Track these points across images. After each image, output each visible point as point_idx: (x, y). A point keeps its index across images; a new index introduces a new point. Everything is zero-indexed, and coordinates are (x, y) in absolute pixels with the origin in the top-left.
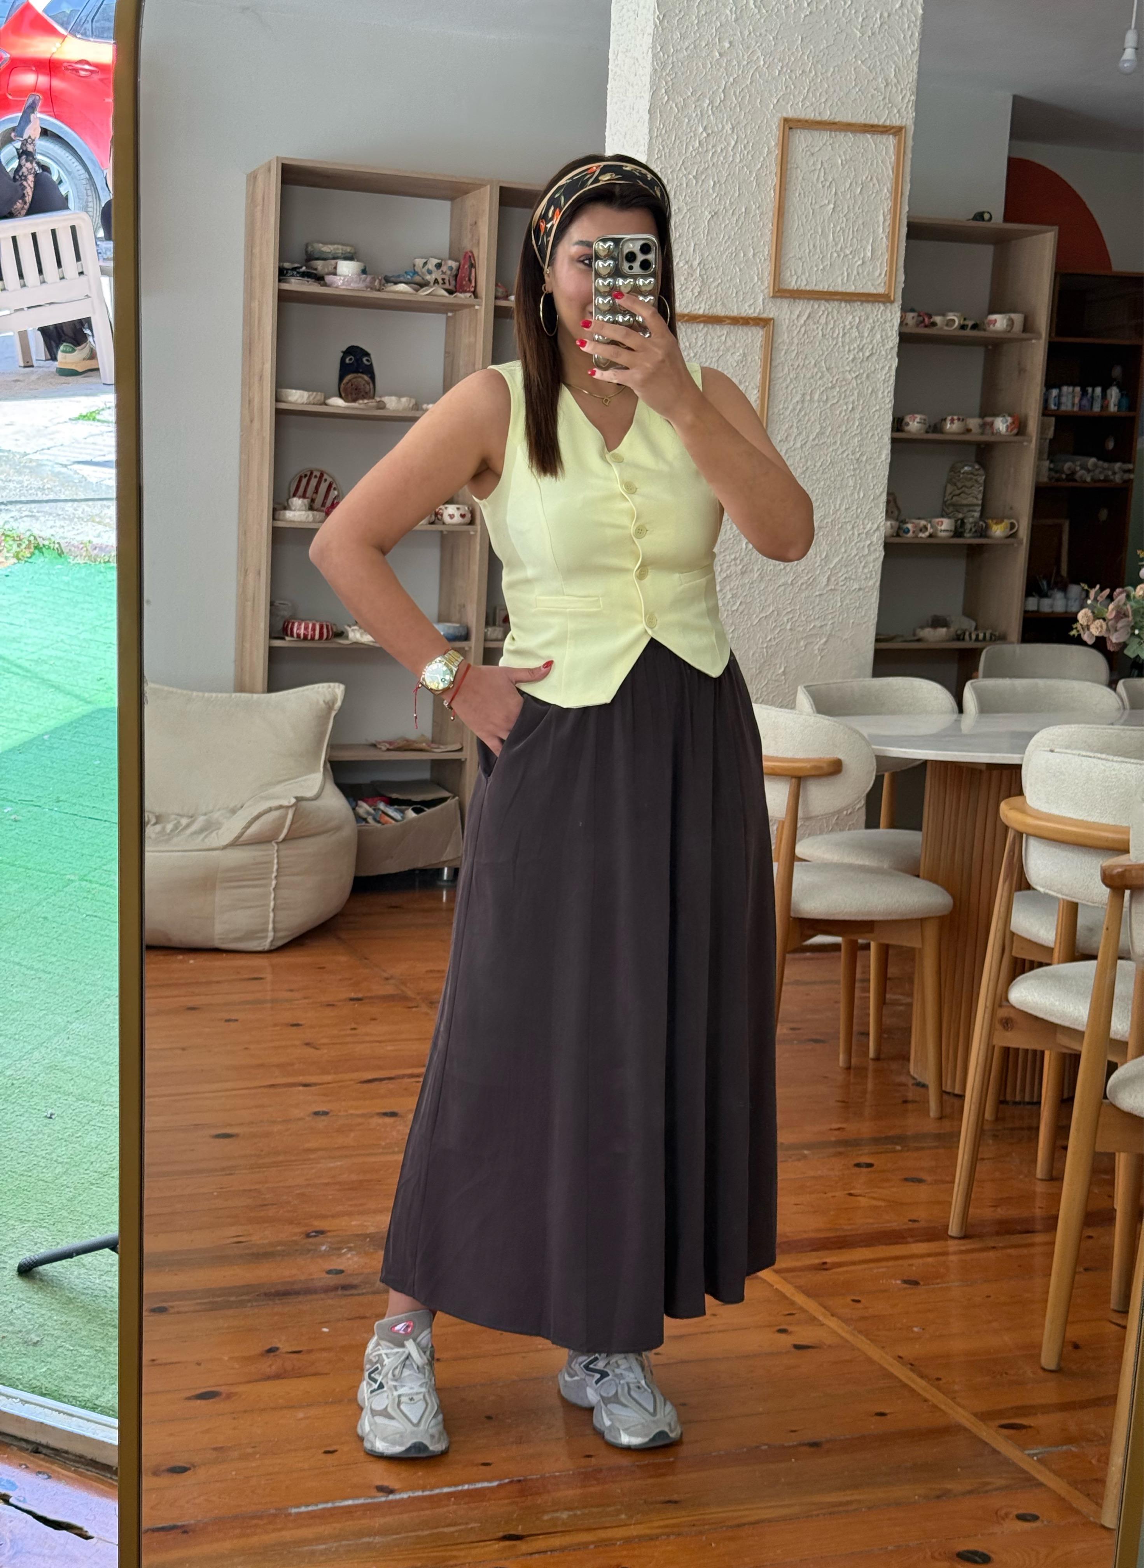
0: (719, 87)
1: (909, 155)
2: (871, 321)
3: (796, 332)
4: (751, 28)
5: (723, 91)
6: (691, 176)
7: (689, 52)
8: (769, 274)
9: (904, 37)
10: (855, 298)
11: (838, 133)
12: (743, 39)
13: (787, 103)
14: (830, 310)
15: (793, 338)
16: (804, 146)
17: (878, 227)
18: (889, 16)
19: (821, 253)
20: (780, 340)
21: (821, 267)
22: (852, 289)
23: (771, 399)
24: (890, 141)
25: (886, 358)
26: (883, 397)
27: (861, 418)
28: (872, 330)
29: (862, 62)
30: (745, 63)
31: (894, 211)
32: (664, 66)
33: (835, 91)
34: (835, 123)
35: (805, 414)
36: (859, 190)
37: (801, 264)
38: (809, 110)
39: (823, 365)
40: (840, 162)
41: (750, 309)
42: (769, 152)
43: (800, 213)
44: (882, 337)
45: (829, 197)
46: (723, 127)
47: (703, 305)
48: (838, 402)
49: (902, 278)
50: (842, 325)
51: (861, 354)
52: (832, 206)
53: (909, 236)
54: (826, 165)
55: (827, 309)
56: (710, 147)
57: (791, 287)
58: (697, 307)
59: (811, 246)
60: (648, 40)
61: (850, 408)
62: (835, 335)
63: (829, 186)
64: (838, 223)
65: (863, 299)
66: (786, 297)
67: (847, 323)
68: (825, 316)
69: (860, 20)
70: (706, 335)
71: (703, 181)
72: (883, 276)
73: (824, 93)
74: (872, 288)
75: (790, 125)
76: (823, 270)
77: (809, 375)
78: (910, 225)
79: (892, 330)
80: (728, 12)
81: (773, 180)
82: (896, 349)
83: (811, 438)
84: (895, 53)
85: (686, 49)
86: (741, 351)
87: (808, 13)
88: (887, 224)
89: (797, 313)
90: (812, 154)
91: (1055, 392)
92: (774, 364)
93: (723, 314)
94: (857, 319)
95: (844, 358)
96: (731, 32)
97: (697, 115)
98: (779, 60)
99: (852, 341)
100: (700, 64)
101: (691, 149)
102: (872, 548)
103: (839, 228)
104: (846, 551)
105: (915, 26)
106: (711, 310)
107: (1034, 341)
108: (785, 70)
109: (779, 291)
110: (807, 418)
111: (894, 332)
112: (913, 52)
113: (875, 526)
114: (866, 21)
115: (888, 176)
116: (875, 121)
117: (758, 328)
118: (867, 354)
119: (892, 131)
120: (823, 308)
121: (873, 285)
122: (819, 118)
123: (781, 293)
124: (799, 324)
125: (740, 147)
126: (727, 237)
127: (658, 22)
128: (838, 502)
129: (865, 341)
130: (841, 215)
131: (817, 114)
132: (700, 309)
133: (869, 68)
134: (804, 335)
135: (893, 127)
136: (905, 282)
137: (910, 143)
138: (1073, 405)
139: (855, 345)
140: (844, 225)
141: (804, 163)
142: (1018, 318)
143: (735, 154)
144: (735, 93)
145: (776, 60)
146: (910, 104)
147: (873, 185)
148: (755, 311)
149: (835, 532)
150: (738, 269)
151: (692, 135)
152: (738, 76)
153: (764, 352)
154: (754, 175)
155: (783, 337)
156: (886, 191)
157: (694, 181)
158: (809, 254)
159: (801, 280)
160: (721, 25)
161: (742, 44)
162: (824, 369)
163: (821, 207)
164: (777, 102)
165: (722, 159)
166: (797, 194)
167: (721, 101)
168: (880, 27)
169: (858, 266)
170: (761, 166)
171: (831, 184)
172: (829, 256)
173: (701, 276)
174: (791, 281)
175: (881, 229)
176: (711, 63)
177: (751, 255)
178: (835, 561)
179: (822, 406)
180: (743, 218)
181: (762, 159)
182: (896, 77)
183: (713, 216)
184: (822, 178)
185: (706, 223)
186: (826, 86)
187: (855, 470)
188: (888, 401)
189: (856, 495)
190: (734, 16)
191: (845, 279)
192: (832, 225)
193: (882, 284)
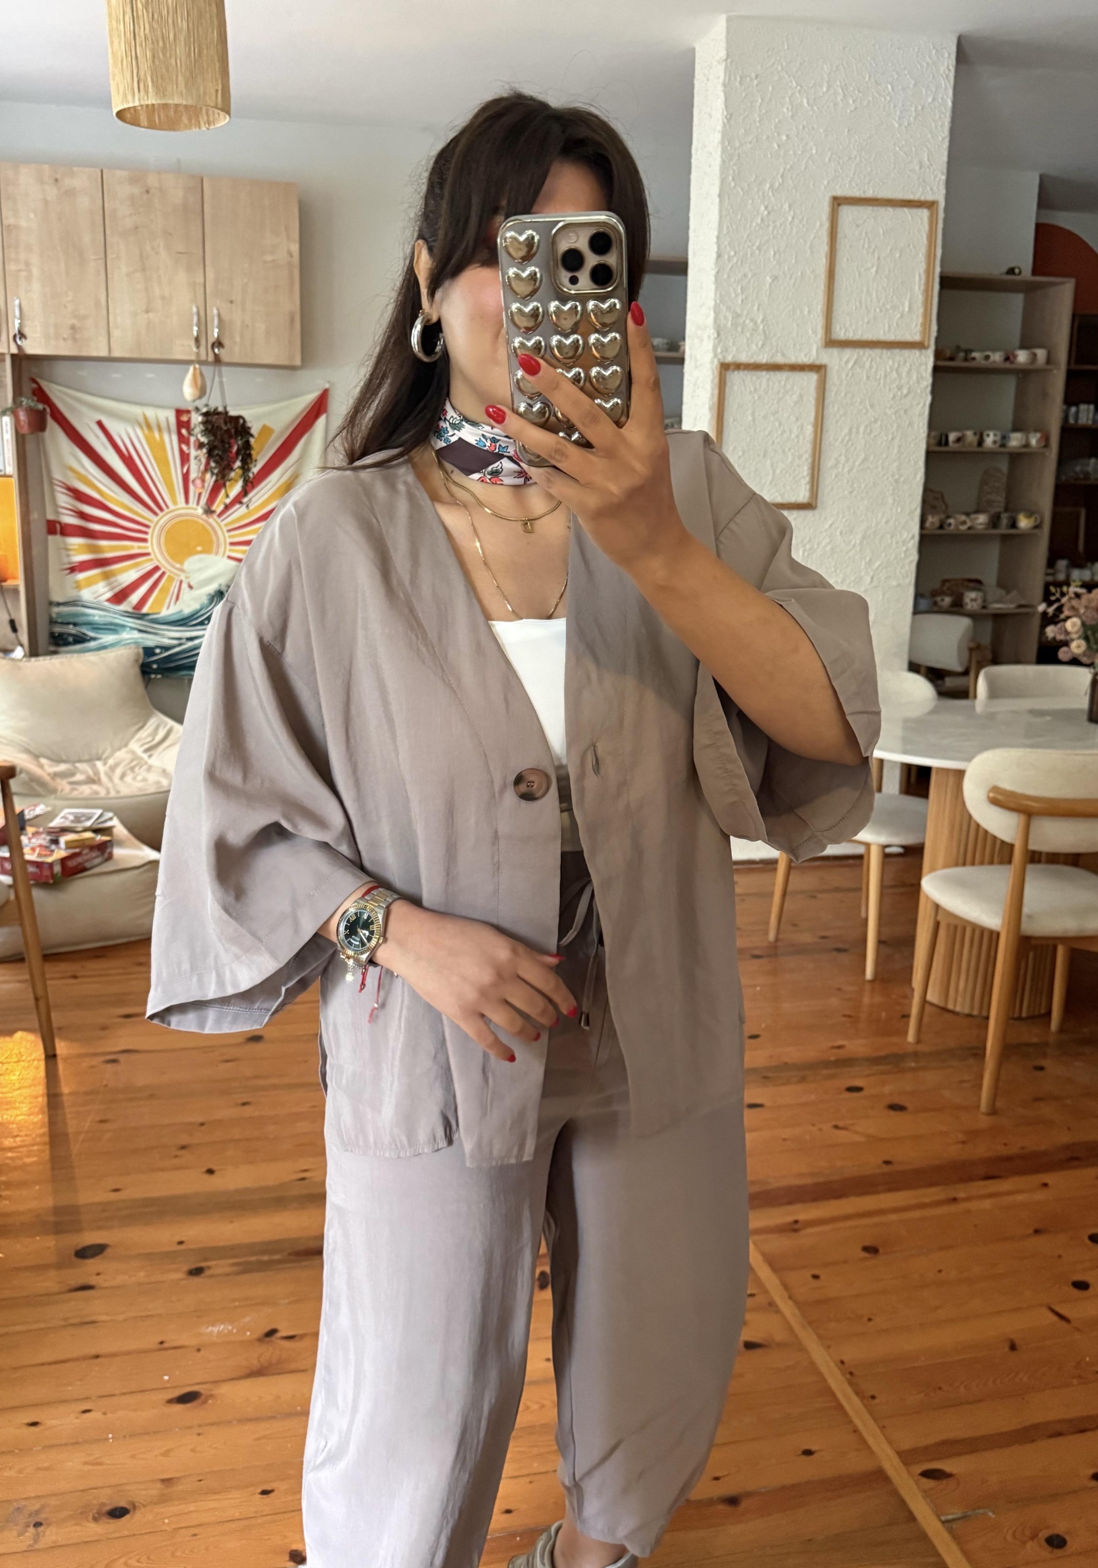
0: (778, 173)
1: (940, 226)
2: (908, 364)
3: (844, 376)
4: (805, 123)
5: (782, 176)
6: (755, 248)
7: (752, 145)
8: (822, 328)
9: (936, 127)
10: (895, 346)
11: (879, 208)
12: (798, 133)
13: (836, 185)
14: (873, 356)
15: (842, 381)
16: (850, 219)
17: (915, 285)
18: (923, 109)
19: (866, 308)
20: (831, 384)
21: (866, 321)
22: (891, 337)
23: (824, 432)
24: (925, 213)
25: (921, 396)
26: (918, 429)
27: (899, 446)
28: (909, 372)
29: (900, 149)
30: (800, 152)
31: (929, 271)
32: (731, 157)
33: (877, 173)
34: (877, 200)
35: (852, 444)
36: (898, 255)
37: (848, 318)
38: (854, 190)
39: (867, 402)
40: (881, 232)
41: (805, 357)
42: (821, 225)
43: (847, 275)
44: (917, 378)
45: (873, 262)
46: (782, 206)
47: (766, 355)
48: (879, 434)
49: (934, 328)
50: (883, 369)
51: (899, 393)
52: (874, 269)
54: (869, 235)
55: (870, 356)
56: (771, 223)
57: (840, 338)
58: (761, 358)
59: (858, 304)
60: (718, 137)
61: (890, 437)
62: (878, 377)
63: (873, 253)
64: (880, 282)
65: (902, 346)
66: (836, 347)
67: (888, 367)
68: (869, 361)
69: (898, 113)
70: (768, 380)
71: (765, 251)
72: (919, 326)
73: (867, 175)
74: (910, 337)
75: (838, 202)
76: (868, 322)
77: (855, 412)
79: (926, 372)
80: (785, 110)
81: (824, 248)
82: (930, 389)
84: (928, 141)
85: (750, 143)
86: (798, 393)
87: (853, 109)
88: (922, 282)
89: (845, 359)
90: (858, 226)
91: (1073, 409)
92: (826, 402)
93: (782, 362)
94: (896, 364)
95: (886, 396)
96: (788, 127)
97: (759, 197)
98: (829, 149)
99: (892, 382)
100: (762, 155)
101: (754, 224)
102: (908, 552)
103: (880, 288)
104: (886, 556)
105: (945, 116)
106: (772, 359)
107: (1055, 372)
108: (834, 156)
109: (831, 341)
110: (853, 448)
111: (928, 374)
112: (943, 139)
113: (911, 534)
114: (903, 115)
115: (923, 244)
116: (910, 197)
117: (812, 373)
118: (905, 391)
119: (925, 205)
120: (868, 355)
121: (910, 334)
122: (863, 196)
123: (831, 343)
124: (846, 369)
125: (796, 221)
126: (785, 298)
127: (726, 121)
129: (903, 381)
130: (883, 276)
131: (862, 193)
132: (763, 359)
133: (906, 154)
134: (851, 378)
135: (926, 202)
136: (937, 331)
137: (941, 215)
138: (1088, 419)
139: (894, 386)
140: (885, 284)
141: (851, 233)
142: (1041, 354)
143: (792, 228)
144: (792, 178)
145: (826, 149)
146: (941, 183)
147: (911, 251)
148: (810, 359)
149: (877, 541)
150: (795, 325)
151: (755, 213)
152: (794, 163)
153: (818, 393)
154: (808, 245)
155: (833, 378)
156: (920, 255)
157: (757, 252)
158: (856, 309)
159: (849, 332)
160: (779, 122)
161: (797, 136)
162: (868, 407)
163: (866, 270)
164: (828, 183)
165: (780, 232)
166: (845, 260)
167: (780, 185)
168: (915, 118)
169: (899, 318)
170: (815, 237)
171: (874, 250)
172: (872, 311)
173: (764, 331)
174: (840, 333)
175: (917, 287)
176: (771, 154)
177: (806, 312)
178: (877, 564)
179: (866, 436)
180: (798, 281)
181: (815, 231)
182: (929, 160)
183: (773, 280)
184: (866, 246)
185: (768, 286)
186: (869, 169)
187: (894, 489)
188: (922, 431)
189: (894, 510)
190: (790, 114)
191: (887, 329)
192: (875, 285)
193: (918, 334)
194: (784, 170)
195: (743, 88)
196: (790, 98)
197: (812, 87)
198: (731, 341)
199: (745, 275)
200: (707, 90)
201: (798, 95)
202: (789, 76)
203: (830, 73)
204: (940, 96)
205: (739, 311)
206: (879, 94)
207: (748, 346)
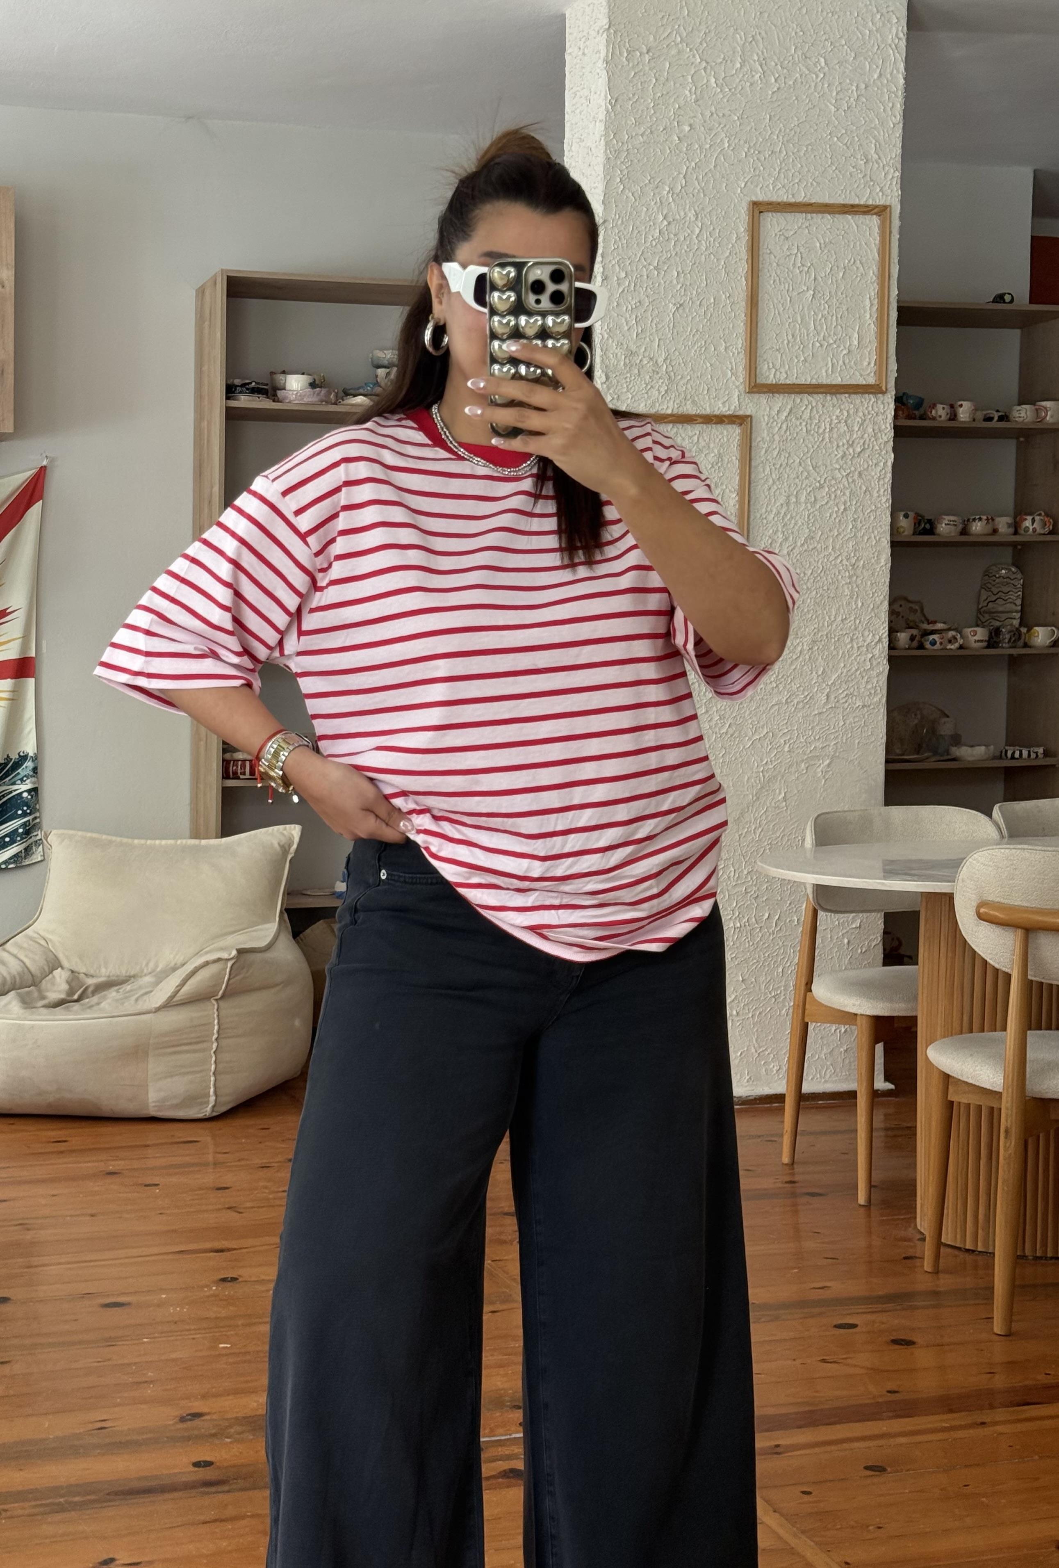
0: (680, 173)
1: (896, 236)
2: (861, 414)
3: (776, 430)
4: (713, 108)
5: (685, 176)
6: (652, 267)
7: (645, 137)
8: (745, 369)
9: (885, 110)
10: (842, 390)
11: (815, 215)
12: (705, 122)
13: (757, 186)
14: (814, 404)
15: (774, 435)
16: (777, 230)
17: (865, 312)
18: (866, 88)
19: (802, 343)
20: (759, 439)
21: (803, 358)
22: (838, 381)
23: (752, 503)
24: (874, 221)
25: (880, 454)
26: (879, 497)
27: (855, 520)
28: (862, 424)
29: (838, 139)
30: (708, 146)
31: (882, 296)
32: (618, 153)
33: (809, 171)
34: (811, 205)
35: (792, 517)
36: (841, 275)
37: (779, 357)
38: (781, 192)
39: (810, 463)
40: (818, 245)
41: (724, 406)
42: (738, 238)
43: (776, 301)
44: (874, 431)
45: (808, 284)
46: (685, 214)
47: (671, 404)
48: (828, 503)
49: (893, 366)
50: (828, 419)
52: (812, 293)
53: (900, 322)
54: (802, 249)
55: (810, 403)
56: (672, 236)
57: (769, 382)
58: (665, 407)
59: (790, 337)
60: (600, 128)
61: (842, 510)
62: (821, 431)
63: (808, 272)
64: (819, 310)
65: (851, 391)
66: (764, 393)
67: (834, 417)
68: (809, 411)
69: (834, 94)
71: (665, 272)
72: (872, 365)
73: (797, 173)
74: (861, 379)
75: (759, 208)
76: (805, 360)
77: (793, 476)
78: (900, 309)
79: (885, 423)
81: (743, 267)
82: (892, 443)
83: (799, 544)
84: (875, 128)
85: (643, 135)
86: (716, 451)
87: (776, 89)
88: (875, 308)
89: (777, 408)
90: (787, 239)
92: (753, 464)
93: (694, 413)
94: (845, 414)
95: (833, 456)
96: (692, 115)
97: (656, 203)
98: (746, 142)
99: (840, 436)
100: (658, 150)
102: (875, 663)
103: (820, 316)
104: (845, 666)
105: (896, 96)
106: (681, 409)
108: (752, 151)
109: (757, 385)
110: (793, 522)
111: (888, 425)
112: (895, 125)
113: (878, 637)
114: (841, 95)
115: (873, 260)
116: (855, 201)
117: (734, 426)
118: (858, 450)
119: (876, 211)
120: (806, 403)
121: (861, 375)
122: (793, 200)
123: (756, 387)
124: (779, 421)
125: (706, 234)
126: (695, 331)
127: (610, 107)
128: (834, 613)
129: (855, 436)
130: (823, 302)
131: (790, 196)
132: (669, 408)
133: (846, 144)
134: (785, 432)
135: (877, 207)
136: (898, 371)
137: (896, 223)
139: (845, 441)
140: (826, 313)
141: (778, 248)
143: (700, 242)
144: (697, 178)
145: (742, 142)
146: (895, 183)
147: (857, 268)
148: (729, 409)
149: (833, 648)
150: (708, 365)
151: (652, 223)
152: (700, 160)
153: (742, 451)
154: (723, 263)
155: (762, 435)
156: (872, 274)
157: (656, 273)
158: (788, 344)
159: (781, 373)
160: (679, 107)
161: (703, 126)
162: (811, 468)
163: (799, 294)
164: (745, 185)
165: (686, 247)
166: (772, 282)
167: (682, 188)
168: (857, 100)
169: (844, 356)
170: (730, 253)
171: (809, 267)
172: (811, 345)
173: (667, 373)
174: (769, 375)
175: (868, 316)
176: (669, 148)
177: (722, 349)
178: (833, 678)
179: (809, 508)
180: (712, 309)
181: (731, 245)
182: (876, 152)
183: (677, 308)
184: (800, 265)
185: (671, 316)
186: (800, 166)
187: (850, 577)
188: (884, 500)
189: (854, 607)
190: (694, 96)
191: (830, 370)
192: (813, 313)
193: (872, 374)
194: (688, 168)
195: (631, 65)
196: (692, 77)
197: (721, 63)
198: (625, 386)
199: (640, 302)
200: (583, 68)
201: (703, 71)
202: (691, 50)
203: (744, 43)
204: (888, 71)
205: (633, 348)
206: (808, 70)
207: (647, 393)
